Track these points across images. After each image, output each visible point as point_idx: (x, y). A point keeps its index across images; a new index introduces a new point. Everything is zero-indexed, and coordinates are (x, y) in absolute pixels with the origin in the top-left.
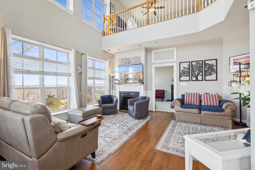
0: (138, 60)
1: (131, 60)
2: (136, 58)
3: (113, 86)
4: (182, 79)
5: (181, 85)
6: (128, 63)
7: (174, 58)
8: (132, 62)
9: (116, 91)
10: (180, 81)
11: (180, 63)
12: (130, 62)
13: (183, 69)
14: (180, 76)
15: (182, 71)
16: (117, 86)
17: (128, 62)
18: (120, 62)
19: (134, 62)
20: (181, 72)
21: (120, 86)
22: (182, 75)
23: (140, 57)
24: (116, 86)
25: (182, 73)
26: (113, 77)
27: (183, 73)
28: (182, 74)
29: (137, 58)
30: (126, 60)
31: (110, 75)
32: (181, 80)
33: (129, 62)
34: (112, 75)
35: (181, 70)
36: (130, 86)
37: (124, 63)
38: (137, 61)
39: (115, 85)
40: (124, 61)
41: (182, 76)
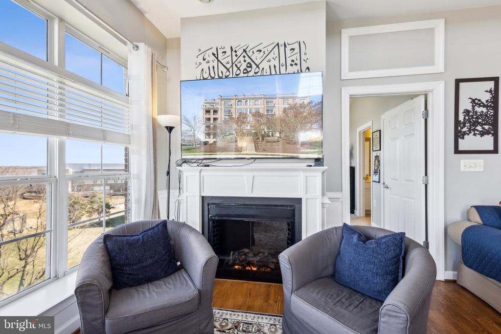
0: (294, 58)
1: (257, 57)
2: (282, 49)
3: (168, 173)
4: (463, 145)
5: (462, 169)
6: (246, 72)
7: (432, 63)
8: (265, 65)
9: (183, 197)
10: (457, 151)
11: (458, 82)
12: (254, 66)
13: (470, 108)
14: (459, 135)
15: (467, 112)
16: (190, 173)
17: (244, 66)
18: (205, 66)
19: (272, 64)
20: (461, 118)
21: (206, 172)
22: (465, 129)
23: (302, 45)
24: (185, 175)
25: (464, 124)
26: (170, 129)
27: (470, 122)
28: (464, 126)
29: (288, 48)
30: (235, 58)
31: (155, 124)
32: (461, 148)
33: (251, 67)
34: (164, 120)
35: (461, 110)
36: (255, 174)
37: (221, 68)
38: (289, 62)
39: (179, 168)
40: (224, 62)
41: (465, 133)
